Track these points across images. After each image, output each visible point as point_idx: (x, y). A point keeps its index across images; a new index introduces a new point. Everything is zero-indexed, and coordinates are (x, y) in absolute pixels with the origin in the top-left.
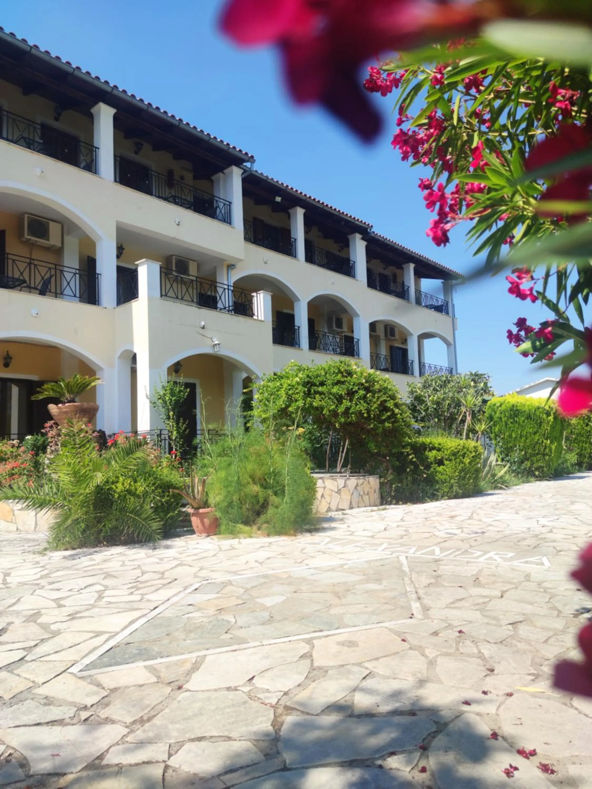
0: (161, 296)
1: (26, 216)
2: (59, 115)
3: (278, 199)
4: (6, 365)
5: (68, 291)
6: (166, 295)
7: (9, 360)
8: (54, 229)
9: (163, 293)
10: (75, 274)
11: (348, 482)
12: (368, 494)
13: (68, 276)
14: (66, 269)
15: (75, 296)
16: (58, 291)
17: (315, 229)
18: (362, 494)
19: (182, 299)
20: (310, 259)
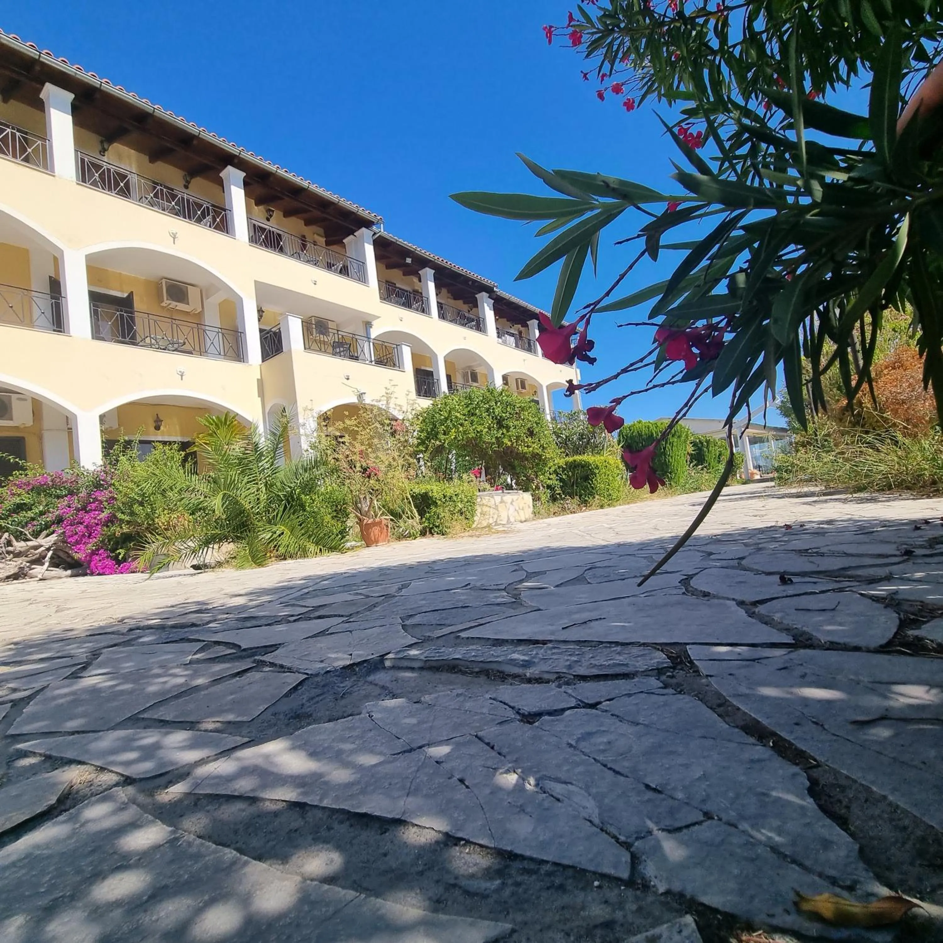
0: (305, 349)
1: (164, 281)
2: (188, 182)
3: (409, 260)
4: (157, 428)
5: (212, 350)
6: (309, 348)
7: (160, 423)
8: (192, 293)
9: (307, 346)
10: (218, 332)
11: (505, 498)
12: (523, 509)
13: (211, 335)
14: (207, 328)
15: (220, 354)
16: (203, 350)
17: (444, 291)
18: (517, 509)
19: (325, 351)
20: (442, 316)
